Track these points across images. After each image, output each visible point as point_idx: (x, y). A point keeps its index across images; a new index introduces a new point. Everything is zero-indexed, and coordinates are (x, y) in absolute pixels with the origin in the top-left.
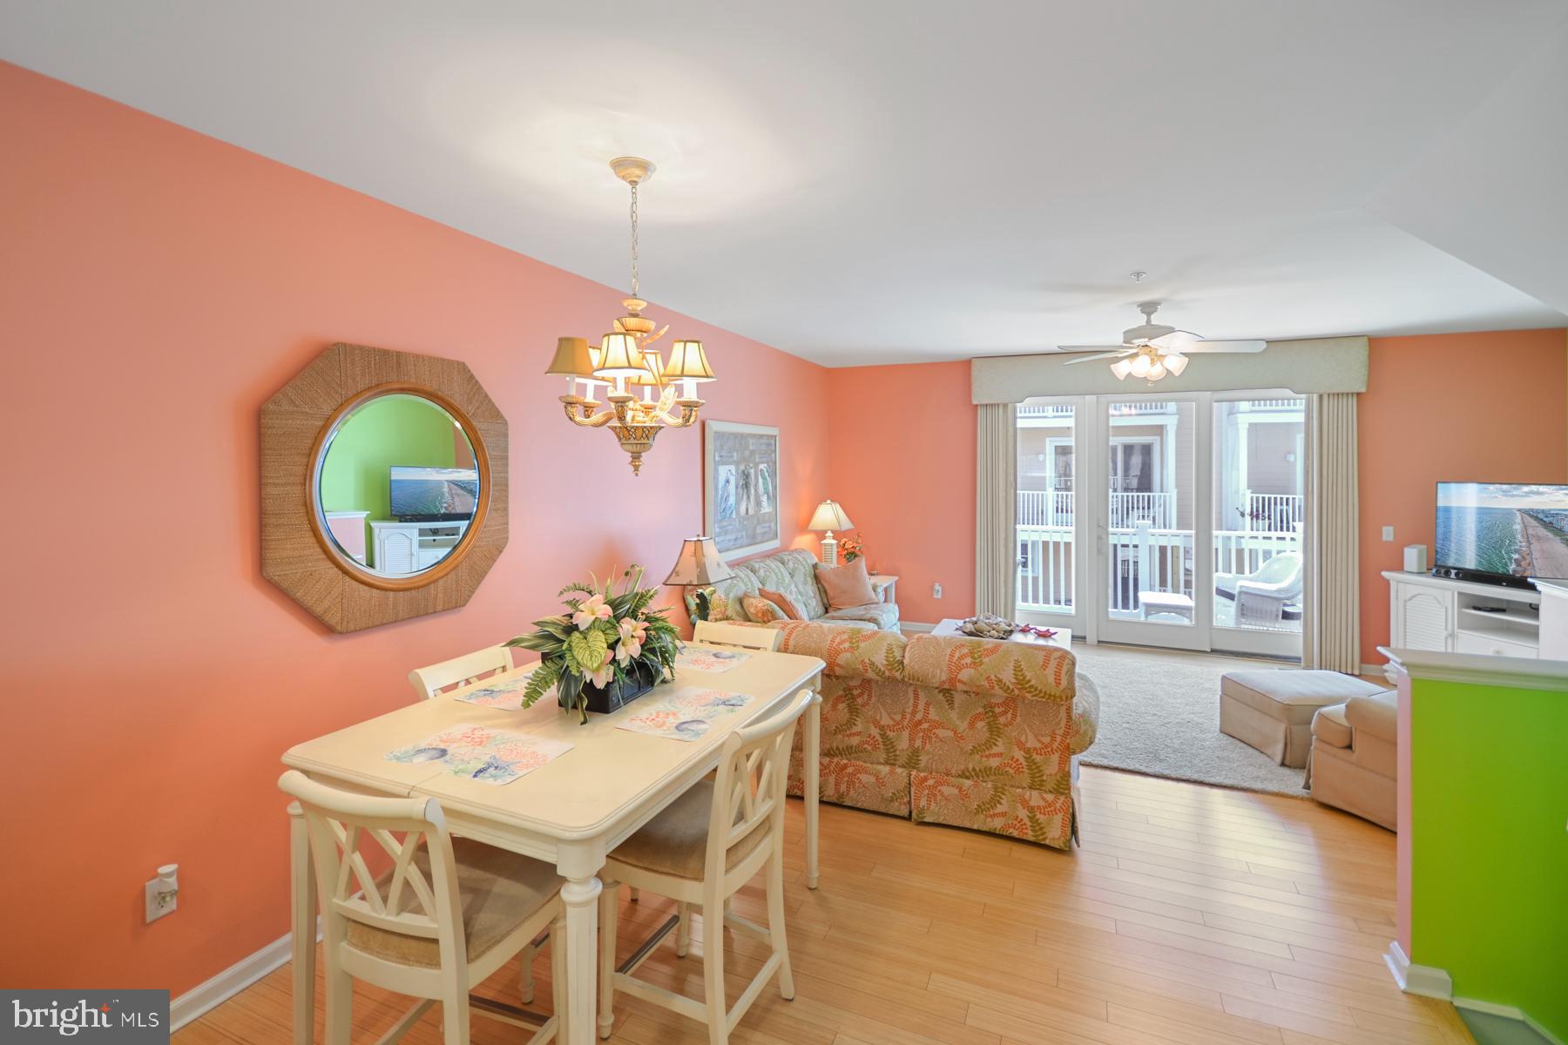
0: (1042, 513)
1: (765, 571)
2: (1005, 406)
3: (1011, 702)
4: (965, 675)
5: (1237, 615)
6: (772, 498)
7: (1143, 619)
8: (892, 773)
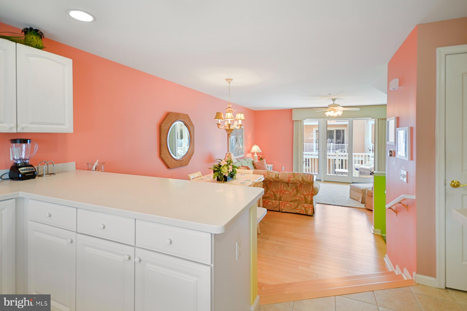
0: (312, 150)
1: (242, 162)
2: (301, 121)
3: (301, 185)
4: (292, 179)
5: (359, 174)
6: (242, 144)
8: (275, 202)
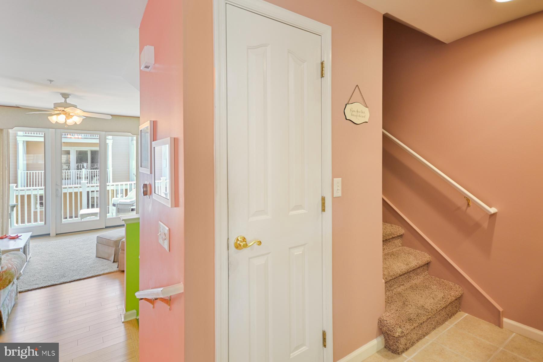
5: (116, 213)
7: (80, 221)
